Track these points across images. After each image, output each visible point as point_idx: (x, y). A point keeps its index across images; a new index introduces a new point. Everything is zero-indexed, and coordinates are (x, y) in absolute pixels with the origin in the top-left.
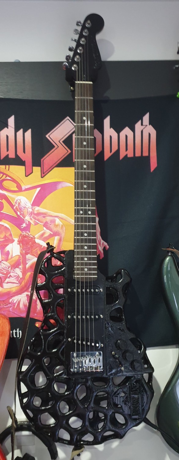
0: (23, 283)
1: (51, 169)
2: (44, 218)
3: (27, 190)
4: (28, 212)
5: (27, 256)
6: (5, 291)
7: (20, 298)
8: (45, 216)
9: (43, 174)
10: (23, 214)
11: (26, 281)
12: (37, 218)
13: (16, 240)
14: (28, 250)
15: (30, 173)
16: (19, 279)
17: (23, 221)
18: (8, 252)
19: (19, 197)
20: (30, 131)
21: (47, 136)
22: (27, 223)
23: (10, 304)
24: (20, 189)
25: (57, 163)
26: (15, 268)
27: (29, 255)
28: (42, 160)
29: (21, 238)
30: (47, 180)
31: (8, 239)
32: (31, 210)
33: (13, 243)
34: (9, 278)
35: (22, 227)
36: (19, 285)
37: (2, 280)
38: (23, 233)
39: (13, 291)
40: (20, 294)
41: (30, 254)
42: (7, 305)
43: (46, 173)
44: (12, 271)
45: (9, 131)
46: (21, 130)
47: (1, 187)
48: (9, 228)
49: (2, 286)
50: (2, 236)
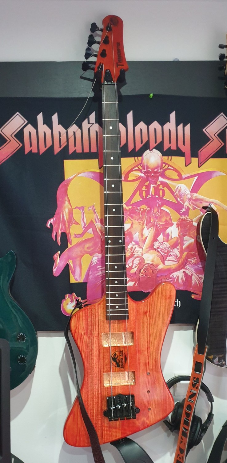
0: (180, 262)
1: (206, 160)
2: (201, 204)
3: (186, 178)
4: (187, 198)
5: (184, 238)
6: (167, 268)
7: (178, 274)
8: (202, 201)
9: (200, 165)
10: (183, 200)
11: (183, 260)
12: (195, 203)
13: (175, 223)
14: (186, 232)
15: (190, 163)
16: (177, 258)
17: (182, 206)
18: (168, 234)
19: (180, 185)
20: (189, 125)
21: (204, 130)
22: (187, 208)
23: (170, 278)
24: (180, 178)
25: (212, 155)
26: (174, 248)
27: (186, 237)
28: (199, 151)
29: (180, 221)
30: (203, 170)
31: (169, 223)
32: (189, 196)
33: (172, 226)
34: (169, 256)
35: (182, 211)
36: (177, 263)
37: (164, 259)
38: (182, 217)
39: (173, 268)
40: (179, 270)
41: (188, 236)
42: (168, 279)
43: (202, 163)
44: (171, 251)
45: (171, 125)
46: (182, 125)
47: (164, 176)
48: (170, 213)
49: (164, 264)
50: (163, 220)
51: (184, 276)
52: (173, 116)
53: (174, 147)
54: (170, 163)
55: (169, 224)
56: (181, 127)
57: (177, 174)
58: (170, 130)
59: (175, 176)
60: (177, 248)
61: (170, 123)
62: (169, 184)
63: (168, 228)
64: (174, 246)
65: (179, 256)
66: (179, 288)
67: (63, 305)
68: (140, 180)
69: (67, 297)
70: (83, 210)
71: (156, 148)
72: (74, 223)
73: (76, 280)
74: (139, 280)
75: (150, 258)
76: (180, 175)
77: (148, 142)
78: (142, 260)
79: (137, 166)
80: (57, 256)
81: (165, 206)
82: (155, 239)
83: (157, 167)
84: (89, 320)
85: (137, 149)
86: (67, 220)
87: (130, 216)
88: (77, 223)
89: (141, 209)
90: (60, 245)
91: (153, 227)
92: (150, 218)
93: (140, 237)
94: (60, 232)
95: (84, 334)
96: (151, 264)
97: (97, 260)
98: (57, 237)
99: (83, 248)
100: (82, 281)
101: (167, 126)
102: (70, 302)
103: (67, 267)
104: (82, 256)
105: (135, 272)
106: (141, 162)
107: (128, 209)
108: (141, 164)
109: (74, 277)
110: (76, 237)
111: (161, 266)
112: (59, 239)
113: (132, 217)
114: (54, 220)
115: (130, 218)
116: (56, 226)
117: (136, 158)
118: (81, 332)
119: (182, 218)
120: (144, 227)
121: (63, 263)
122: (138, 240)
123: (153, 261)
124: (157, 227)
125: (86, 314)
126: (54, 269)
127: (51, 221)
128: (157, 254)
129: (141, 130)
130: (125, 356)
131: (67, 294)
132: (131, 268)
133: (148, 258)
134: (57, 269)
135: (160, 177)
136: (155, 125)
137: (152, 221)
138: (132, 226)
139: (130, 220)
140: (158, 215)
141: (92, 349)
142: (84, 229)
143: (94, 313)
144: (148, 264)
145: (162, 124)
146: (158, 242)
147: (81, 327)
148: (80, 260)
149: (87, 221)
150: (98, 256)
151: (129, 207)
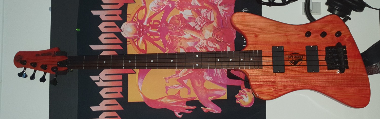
0: (211, 8)
3: (145, 3)
4: (161, 2)
6: (216, 19)
7: (221, 10)
11: (210, 6)
14: (188, 3)
16: (208, 11)
18: (189, 18)
19: (150, 8)
22: (169, 3)
23: (225, 16)
24: (144, 7)
26: (201, 14)
27: (191, 3)
33: (183, 14)
34: (207, 17)
35: (171, 7)
36: (212, 11)
37: (209, 22)
39: (216, 14)
40: (218, 10)
42: (225, 18)
45: (102, 14)
46: (102, 5)
47: (143, 21)
48: (172, 16)
49: (213, 22)
50: (177, 22)
51: (223, 5)
52: (94, 13)
53: (120, 12)
54: (132, 15)
55: (181, 17)
56: (103, 6)
57: (141, 10)
58: (106, 15)
59: (143, 12)
60: (201, 11)
61: (100, 15)
62: (149, 17)
63: (184, 18)
64: (199, 13)
65: (206, 9)
66: (232, 10)
67: (244, 106)
68: (146, 40)
69: (238, 101)
70: (168, 87)
71: (120, 27)
72: (179, 94)
73: (225, 94)
74: (226, 43)
75: (208, 33)
76: (142, 8)
77: (115, 33)
78: (209, 40)
79: (134, 42)
80: (205, 110)
81: (166, 20)
82: (193, 29)
83: (136, 26)
84: (262, 84)
85: (121, 42)
86: (176, 100)
87: (174, 49)
88: (179, 92)
89: (168, 40)
90: (196, 107)
91: (183, 30)
92: (176, 32)
93: (191, 41)
94: (186, 107)
95: (274, 88)
96: (213, 32)
97: (209, 77)
98: (190, 109)
99: (199, 87)
100: (226, 89)
101: (103, 18)
102: (242, 99)
103: (214, 101)
104: (205, 89)
105: (219, 46)
106: (131, 39)
107: (168, 50)
108: (132, 39)
109: (222, 96)
110: (190, 93)
111: (215, 24)
112: (191, 107)
113: (175, 47)
114: (176, 112)
115: (175, 49)
116: (181, 110)
117: (128, 43)
118: (272, 91)
119: (176, 7)
120: (183, 38)
121: (210, 105)
122: (193, 43)
123: (211, 31)
124: (183, 27)
125: (257, 86)
126: (215, 112)
127: (177, 114)
128: (205, 27)
129: (105, 38)
130: (293, 54)
131: (236, 102)
132: (216, 48)
133: (208, 34)
134: (216, 110)
135: (144, 24)
136: (101, 27)
137: (179, 31)
138: (182, 48)
139: (177, 48)
140: (174, 25)
141: (287, 82)
142: (184, 87)
143: (256, 79)
144: (213, 35)
145: (101, 21)
146: (195, 26)
147: (268, 90)
148: (208, 90)
149: (177, 84)
150: (206, 76)
151: (167, 49)
